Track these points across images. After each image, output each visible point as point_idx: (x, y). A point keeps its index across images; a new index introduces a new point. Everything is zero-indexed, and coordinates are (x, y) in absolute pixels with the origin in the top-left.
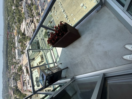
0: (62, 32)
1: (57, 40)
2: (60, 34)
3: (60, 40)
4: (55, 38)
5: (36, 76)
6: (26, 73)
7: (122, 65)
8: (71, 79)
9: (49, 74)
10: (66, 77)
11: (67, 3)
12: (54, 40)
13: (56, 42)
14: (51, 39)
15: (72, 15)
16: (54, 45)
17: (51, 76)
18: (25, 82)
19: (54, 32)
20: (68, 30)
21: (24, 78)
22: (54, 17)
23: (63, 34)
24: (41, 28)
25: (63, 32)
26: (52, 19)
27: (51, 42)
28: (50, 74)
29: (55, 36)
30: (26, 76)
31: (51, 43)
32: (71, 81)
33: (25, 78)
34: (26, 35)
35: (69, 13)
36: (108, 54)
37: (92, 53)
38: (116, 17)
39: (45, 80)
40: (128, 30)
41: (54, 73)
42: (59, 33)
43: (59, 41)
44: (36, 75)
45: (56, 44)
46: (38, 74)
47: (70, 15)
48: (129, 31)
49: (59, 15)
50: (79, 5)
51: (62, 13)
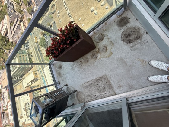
0: (70, 39)
1: (63, 50)
2: (68, 42)
3: (67, 50)
4: (60, 47)
5: (26, 102)
6: (8, 98)
7: (147, 87)
8: (81, 108)
9: (48, 104)
10: (73, 104)
11: (74, 3)
12: (57, 49)
13: (60, 54)
14: (53, 48)
15: (80, 19)
16: (58, 58)
17: (51, 107)
18: (6, 112)
19: (58, 38)
20: (81, 36)
21: (4, 107)
22: (55, 18)
23: (72, 42)
24: (35, 28)
25: (72, 39)
26: (53, 21)
27: (52, 53)
28: (50, 104)
29: (60, 44)
30: (8, 102)
31: (52, 55)
32: (81, 110)
33: (7, 105)
34: (8, 40)
35: (76, 16)
36: (131, 72)
37: (111, 71)
38: (141, 26)
39: (40, 115)
40: (155, 43)
41: (56, 101)
42: (66, 40)
43: (65, 52)
44: (26, 100)
45: (60, 56)
46: (29, 99)
47: (78, 19)
48: (155, 45)
49: (63, 16)
50: (89, 8)
51: (67, 15)
